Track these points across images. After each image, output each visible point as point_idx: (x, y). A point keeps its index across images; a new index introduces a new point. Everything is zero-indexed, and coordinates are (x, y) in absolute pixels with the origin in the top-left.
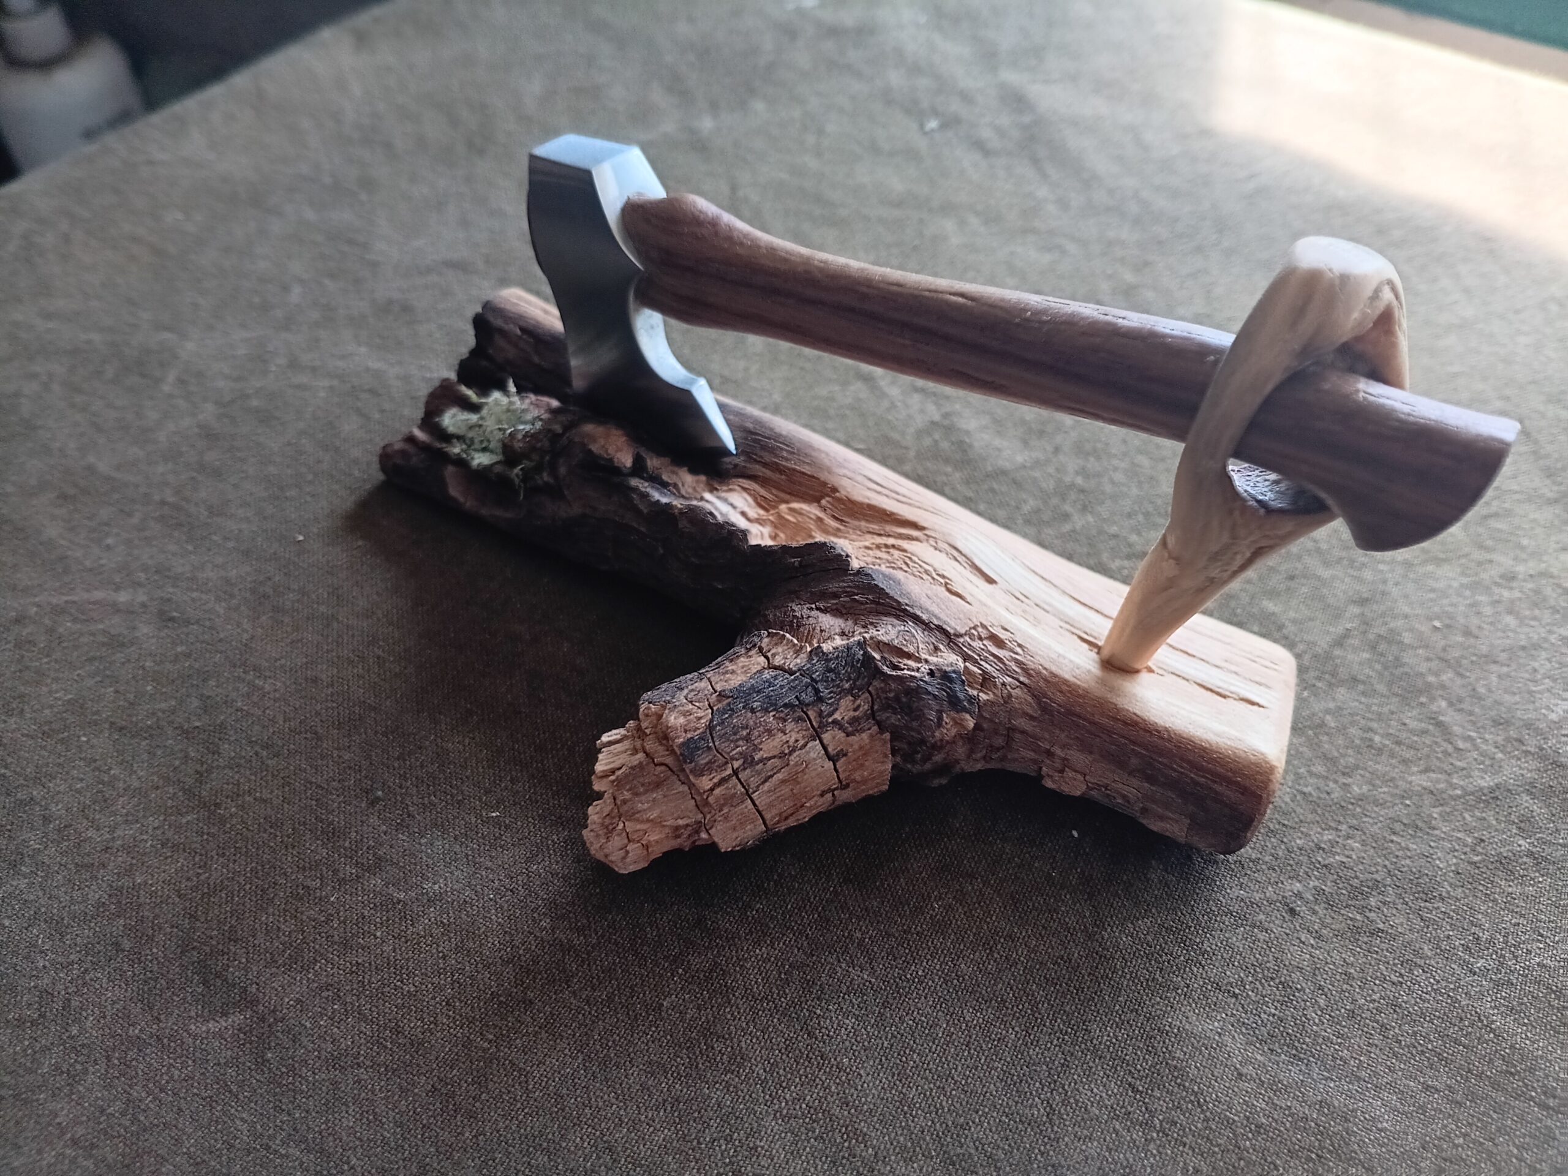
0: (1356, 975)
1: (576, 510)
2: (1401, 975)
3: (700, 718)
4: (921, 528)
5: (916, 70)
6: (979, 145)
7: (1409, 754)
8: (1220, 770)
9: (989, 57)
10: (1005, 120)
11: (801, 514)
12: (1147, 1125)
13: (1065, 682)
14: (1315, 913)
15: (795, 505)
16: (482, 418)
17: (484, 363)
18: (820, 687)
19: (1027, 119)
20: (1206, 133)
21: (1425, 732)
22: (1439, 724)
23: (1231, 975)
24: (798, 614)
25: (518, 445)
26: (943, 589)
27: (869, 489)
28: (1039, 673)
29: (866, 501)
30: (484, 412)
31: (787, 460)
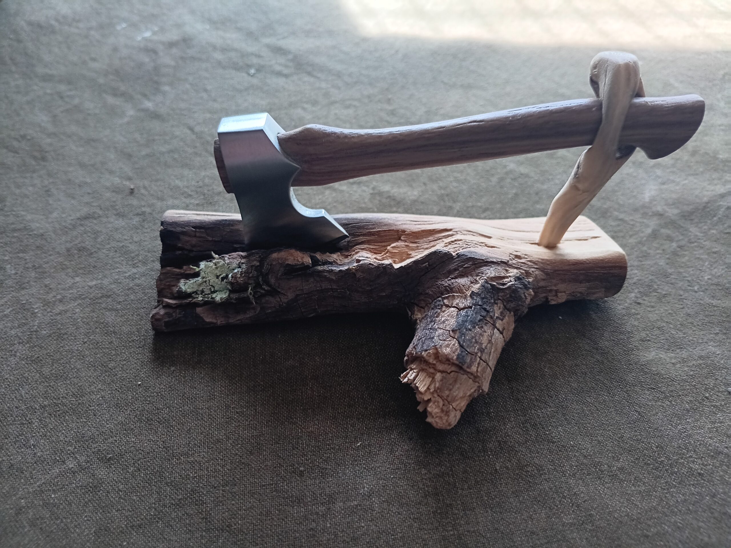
0: (672, 312)
1: (291, 295)
2: (682, 305)
3: (454, 345)
4: (450, 230)
5: (224, 50)
6: (279, 74)
7: (621, 234)
8: (610, 265)
9: (250, 34)
10: (282, 60)
11: (398, 247)
12: (666, 397)
13: (547, 260)
14: (644, 300)
15: (393, 245)
16: (203, 278)
17: (179, 252)
18: (485, 306)
19: (290, 57)
20: (365, 40)
21: (618, 225)
22: (621, 220)
23: (643, 335)
24: (447, 285)
25: (241, 280)
26: (486, 247)
27: (415, 225)
28: (538, 261)
29: (420, 230)
30: (202, 274)
31: (374, 228)
